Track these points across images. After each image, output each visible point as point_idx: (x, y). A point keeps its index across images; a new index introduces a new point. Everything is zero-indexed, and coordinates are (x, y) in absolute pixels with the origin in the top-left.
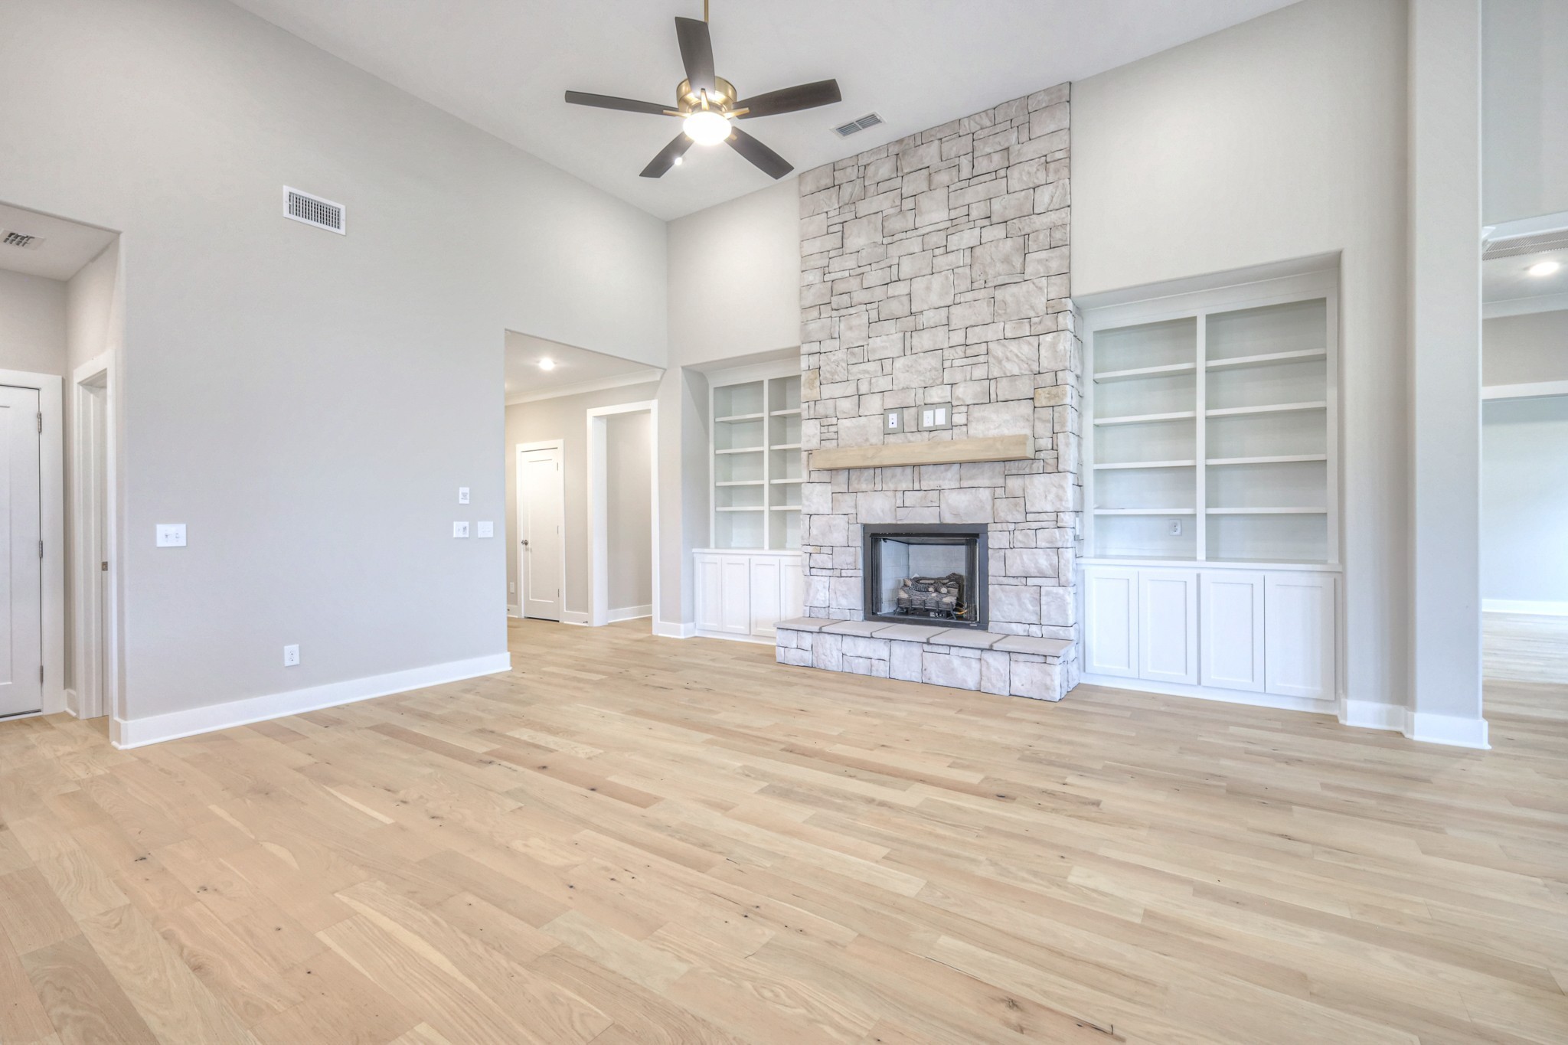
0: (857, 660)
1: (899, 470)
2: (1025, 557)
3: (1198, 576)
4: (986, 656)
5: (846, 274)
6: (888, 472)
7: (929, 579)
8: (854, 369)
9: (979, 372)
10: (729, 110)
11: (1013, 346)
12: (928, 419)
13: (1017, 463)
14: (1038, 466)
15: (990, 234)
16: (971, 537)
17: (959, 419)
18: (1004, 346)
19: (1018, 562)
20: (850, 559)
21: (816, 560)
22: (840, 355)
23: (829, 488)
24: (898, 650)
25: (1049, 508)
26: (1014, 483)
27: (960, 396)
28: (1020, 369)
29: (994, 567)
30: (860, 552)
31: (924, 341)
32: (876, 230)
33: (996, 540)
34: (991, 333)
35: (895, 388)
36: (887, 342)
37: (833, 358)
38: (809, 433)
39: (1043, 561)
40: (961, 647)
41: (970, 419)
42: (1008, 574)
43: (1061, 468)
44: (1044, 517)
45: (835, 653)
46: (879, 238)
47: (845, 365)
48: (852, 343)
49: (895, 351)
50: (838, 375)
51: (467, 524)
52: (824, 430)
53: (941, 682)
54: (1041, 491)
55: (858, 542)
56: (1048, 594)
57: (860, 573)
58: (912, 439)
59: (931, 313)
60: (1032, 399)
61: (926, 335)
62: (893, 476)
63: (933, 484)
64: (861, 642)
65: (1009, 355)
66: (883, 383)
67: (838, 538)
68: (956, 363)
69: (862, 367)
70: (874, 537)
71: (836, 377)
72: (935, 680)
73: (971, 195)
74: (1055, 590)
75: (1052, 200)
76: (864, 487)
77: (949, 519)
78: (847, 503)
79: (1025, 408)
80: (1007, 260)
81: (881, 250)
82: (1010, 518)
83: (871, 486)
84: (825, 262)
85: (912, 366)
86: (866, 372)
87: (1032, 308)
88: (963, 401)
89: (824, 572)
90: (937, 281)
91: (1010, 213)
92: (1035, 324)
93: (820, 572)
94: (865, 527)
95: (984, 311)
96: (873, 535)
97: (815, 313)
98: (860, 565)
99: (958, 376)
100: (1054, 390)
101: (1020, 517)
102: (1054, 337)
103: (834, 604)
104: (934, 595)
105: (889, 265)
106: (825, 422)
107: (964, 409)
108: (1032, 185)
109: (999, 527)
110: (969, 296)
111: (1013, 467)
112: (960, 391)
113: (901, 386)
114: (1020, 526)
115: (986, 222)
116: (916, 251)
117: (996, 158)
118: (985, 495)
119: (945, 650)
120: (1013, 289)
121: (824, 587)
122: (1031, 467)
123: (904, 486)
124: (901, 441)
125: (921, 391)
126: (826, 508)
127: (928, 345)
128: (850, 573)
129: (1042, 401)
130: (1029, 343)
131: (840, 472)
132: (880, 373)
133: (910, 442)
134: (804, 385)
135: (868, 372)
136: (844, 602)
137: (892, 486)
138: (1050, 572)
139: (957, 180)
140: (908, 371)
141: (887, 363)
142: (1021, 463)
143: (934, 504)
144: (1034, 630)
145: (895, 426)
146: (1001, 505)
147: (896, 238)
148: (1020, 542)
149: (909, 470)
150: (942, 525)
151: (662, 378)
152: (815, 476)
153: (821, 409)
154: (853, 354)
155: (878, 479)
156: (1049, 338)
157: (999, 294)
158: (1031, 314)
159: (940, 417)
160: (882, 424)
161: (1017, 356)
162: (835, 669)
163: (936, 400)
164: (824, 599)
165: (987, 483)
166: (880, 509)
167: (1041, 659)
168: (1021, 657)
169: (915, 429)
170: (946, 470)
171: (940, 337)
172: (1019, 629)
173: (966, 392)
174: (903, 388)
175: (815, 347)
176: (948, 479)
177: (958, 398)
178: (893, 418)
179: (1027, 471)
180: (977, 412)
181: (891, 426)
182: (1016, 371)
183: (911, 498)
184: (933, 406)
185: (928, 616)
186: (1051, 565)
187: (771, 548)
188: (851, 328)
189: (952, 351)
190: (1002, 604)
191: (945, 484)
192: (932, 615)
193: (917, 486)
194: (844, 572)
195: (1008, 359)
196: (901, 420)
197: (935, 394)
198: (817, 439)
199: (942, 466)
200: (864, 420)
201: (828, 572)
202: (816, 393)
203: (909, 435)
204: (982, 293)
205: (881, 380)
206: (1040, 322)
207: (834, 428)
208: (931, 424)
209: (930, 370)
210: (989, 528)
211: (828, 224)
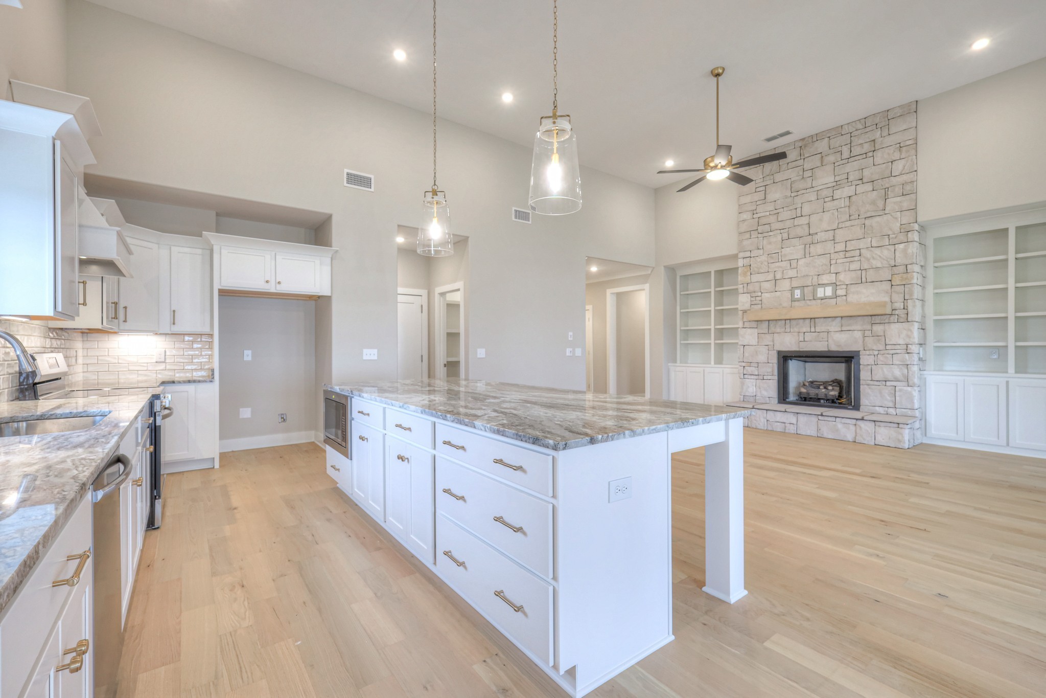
0: (776, 424)
1: (801, 321)
2: (885, 370)
3: (1007, 382)
4: (859, 423)
5: (768, 214)
6: (793, 322)
7: (819, 382)
8: (773, 266)
9: (855, 266)
10: (728, 167)
11: (878, 251)
12: (820, 292)
13: (879, 317)
14: (894, 319)
15: (860, 189)
16: (849, 359)
17: (840, 292)
18: (871, 251)
19: (881, 372)
20: (770, 370)
21: (747, 370)
22: (764, 258)
23: (756, 330)
24: (802, 419)
25: (901, 342)
26: (878, 329)
27: (842, 280)
28: (882, 263)
29: (864, 375)
30: (775, 366)
31: (819, 249)
32: (787, 189)
33: (865, 360)
34: (862, 244)
35: (799, 275)
36: (794, 250)
37: (759, 260)
38: (744, 301)
39: (897, 372)
40: (843, 418)
41: (848, 292)
42: (874, 379)
43: (909, 319)
44: (898, 347)
45: (762, 420)
46: (789, 193)
47: (766, 264)
48: (771, 251)
49: (799, 254)
50: (762, 269)
51: (571, 349)
52: (753, 299)
53: (830, 436)
54: (895, 333)
55: (774, 360)
56: (900, 390)
57: (776, 378)
58: (809, 304)
59: (823, 234)
60: (891, 280)
61: (819, 246)
62: (798, 325)
63: (823, 329)
64: (779, 414)
65: (874, 256)
66: (792, 273)
67: (762, 358)
68: (839, 261)
69: (777, 264)
70: (785, 358)
72: (826, 435)
73: (848, 168)
74: (905, 388)
75: (904, 168)
76: (778, 330)
77: (834, 348)
78: (767, 339)
79: (887, 286)
80: (873, 203)
81: (790, 200)
82: (875, 348)
83: (783, 330)
84: (754, 208)
85: (810, 263)
86: (781, 267)
87: (891, 229)
88: (844, 282)
89: (753, 377)
90: (827, 216)
91: (875, 177)
92: (893, 238)
93: (750, 377)
94: (779, 352)
95: (858, 232)
97: (748, 235)
98: (776, 373)
99: (840, 269)
100: (905, 276)
101: (882, 348)
102: (905, 246)
103: (759, 394)
104: (824, 390)
105: (795, 208)
106: (754, 295)
107: (845, 287)
108: (890, 160)
109: (868, 352)
110: (848, 223)
111: (877, 319)
112: (841, 277)
113: (803, 275)
114: (882, 352)
115: (860, 182)
116: (813, 199)
117: (866, 146)
118: (858, 335)
119: (834, 419)
120: (878, 219)
121: (753, 385)
122: (889, 319)
123: (804, 330)
124: (802, 305)
125: (816, 277)
126: (754, 342)
127: (820, 251)
128: (769, 377)
129: (897, 282)
130: (888, 249)
131: (763, 322)
132: (789, 267)
133: (808, 305)
134: (740, 275)
136: (765, 393)
137: (796, 330)
138: (902, 379)
139: (840, 159)
140: (807, 266)
141: (794, 263)
142: (882, 317)
143: (824, 340)
144: (891, 411)
145: (799, 296)
146: (870, 342)
147: (799, 193)
148: (882, 361)
149: (808, 321)
150: (829, 351)
151: (651, 272)
152: (747, 325)
153: (751, 288)
154: (772, 258)
155: (787, 326)
156: (902, 246)
157: (867, 222)
158: (890, 233)
159: (829, 291)
160: (790, 296)
161: (880, 256)
162: (762, 428)
163: (826, 282)
164: (752, 392)
165: (859, 327)
166: (789, 342)
167: (896, 425)
168: (882, 424)
169: (812, 298)
170: (833, 321)
171: (829, 246)
172: (881, 410)
173: (846, 278)
174: (804, 276)
175: (748, 254)
176: (834, 326)
177: (840, 281)
178: (798, 293)
179: (887, 321)
180: (853, 289)
181: (796, 297)
182: (879, 265)
183: (808, 337)
184: (824, 285)
185: (820, 402)
186: (903, 374)
187: (715, 364)
188: (770, 243)
189: (836, 254)
190: (869, 396)
191: (832, 329)
192: (822, 401)
193: (813, 330)
194: (765, 378)
195: (874, 258)
196: (803, 294)
197: (825, 279)
198: (749, 304)
199: (830, 319)
200: (778, 294)
201: (755, 377)
202: (748, 279)
203: (808, 301)
204: (857, 222)
205: (790, 271)
206: (896, 237)
207: (760, 298)
208: (822, 295)
209: (822, 265)
210: (861, 354)
211: (756, 187)
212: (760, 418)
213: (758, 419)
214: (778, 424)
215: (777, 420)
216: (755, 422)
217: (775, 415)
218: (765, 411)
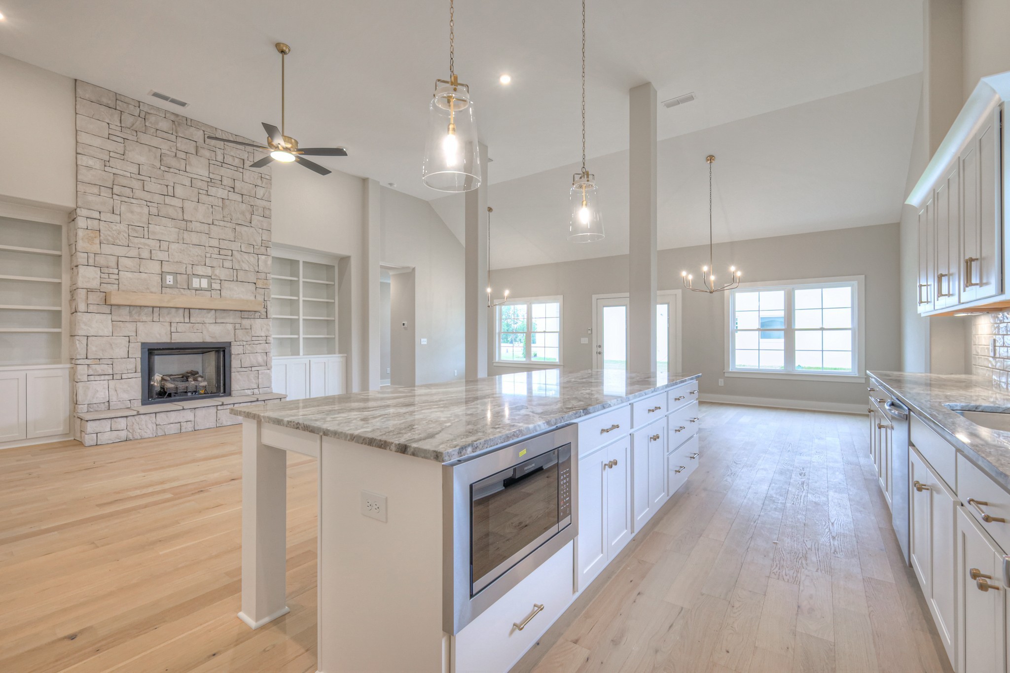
1: (174, 310)
2: (251, 357)
3: (310, 361)
5: (129, 175)
6: (165, 311)
8: (136, 240)
9: (228, 264)
11: (246, 256)
12: (196, 283)
13: (247, 313)
14: (257, 314)
15: (232, 196)
16: (221, 351)
17: (216, 286)
18: (241, 254)
19: (248, 360)
20: (131, 366)
21: (96, 369)
22: (123, 227)
23: (110, 317)
25: (263, 334)
26: (246, 323)
27: (218, 274)
28: (249, 267)
29: (235, 363)
30: (139, 360)
31: (194, 238)
32: (155, 157)
33: (235, 350)
34: (235, 246)
35: (170, 260)
36: (165, 230)
37: (114, 228)
38: (88, 277)
39: (260, 359)
41: (222, 287)
42: (243, 366)
43: (268, 317)
44: (260, 338)
46: (158, 164)
47: (126, 235)
48: (133, 222)
49: (171, 237)
50: (120, 241)
52: (103, 276)
54: (259, 326)
55: (137, 353)
56: (262, 373)
57: (139, 374)
58: (183, 292)
59: (198, 224)
60: (255, 283)
61: (193, 235)
62: (169, 313)
63: (199, 320)
65: (243, 259)
66: (163, 256)
67: (120, 352)
68: (214, 256)
69: (143, 240)
70: (151, 352)
71: (118, 241)
73: (223, 171)
74: (266, 371)
75: (264, 196)
76: (144, 318)
77: (208, 339)
78: (129, 329)
79: (252, 287)
80: (243, 213)
81: (160, 172)
82: (244, 339)
83: (150, 319)
84: (107, 158)
85: (184, 250)
86: (145, 244)
87: (255, 241)
88: (219, 277)
89: (103, 377)
90: (202, 208)
91: (245, 192)
92: (256, 248)
93: (97, 378)
94: (143, 344)
95: (231, 236)
96: (149, 350)
97: (95, 190)
98: (139, 370)
99: (215, 264)
100: (265, 281)
101: (249, 339)
102: (266, 258)
103: (114, 398)
104: (193, 382)
105: (167, 184)
106: (106, 270)
107: (219, 282)
108: (255, 184)
109: (238, 343)
110: (222, 223)
111: (246, 315)
112: (217, 272)
113: (176, 260)
114: (249, 343)
115: (232, 190)
116: (187, 185)
117: (237, 160)
118: (230, 327)
120: (245, 228)
121: (104, 388)
122: (254, 315)
123: (177, 320)
124: (176, 293)
125: (191, 266)
126: (107, 331)
127: (196, 241)
128: (130, 375)
129: (259, 285)
130: (254, 257)
131: (122, 307)
132: (158, 248)
133: (182, 294)
134: (82, 239)
135: (149, 246)
136: (126, 396)
137: (168, 320)
138: (263, 364)
139: (214, 159)
140: (181, 252)
141: (164, 245)
142: (249, 313)
143: (198, 331)
144: (256, 391)
145: (171, 283)
146: (240, 333)
147: (172, 170)
148: (249, 350)
149: (181, 311)
150: (204, 343)
152: (92, 308)
153: (101, 260)
154: (135, 230)
155: (156, 315)
156: (263, 257)
157: (238, 228)
158: (255, 244)
159: (204, 282)
160: (160, 280)
161: (248, 261)
163: (201, 273)
164: (104, 396)
165: (231, 321)
166: (158, 333)
169: (186, 287)
170: (208, 313)
171: (204, 239)
172: (249, 392)
173: (222, 273)
174: (177, 262)
175: (96, 215)
176: (209, 318)
177: (216, 275)
178: (169, 279)
179: (253, 317)
180: (226, 284)
181: (168, 283)
182: (247, 269)
183: (181, 327)
184: (200, 276)
185: (187, 395)
186: (263, 360)
188: (132, 212)
189: (211, 248)
190: (239, 381)
191: (207, 321)
192: (189, 394)
193: (187, 320)
194: (124, 376)
195: (243, 261)
196: (175, 281)
197: (200, 270)
198: (98, 281)
199: (205, 311)
200: (143, 276)
201: (107, 377)
202: (96, 248)
203: (182, 290)
204: (229, 225)
205: (159, 253)
206: (259, 249)
207: (116, 277)
208: (198, 286)
209: (197, 256)
210: (232, 344)
211: (110, 133)
212: (146, 425)
213: (144, 426)
214: (172, 425)
215: (172, 422)
216: (139, 431)
217: (167, 417)
218: (154, 415)
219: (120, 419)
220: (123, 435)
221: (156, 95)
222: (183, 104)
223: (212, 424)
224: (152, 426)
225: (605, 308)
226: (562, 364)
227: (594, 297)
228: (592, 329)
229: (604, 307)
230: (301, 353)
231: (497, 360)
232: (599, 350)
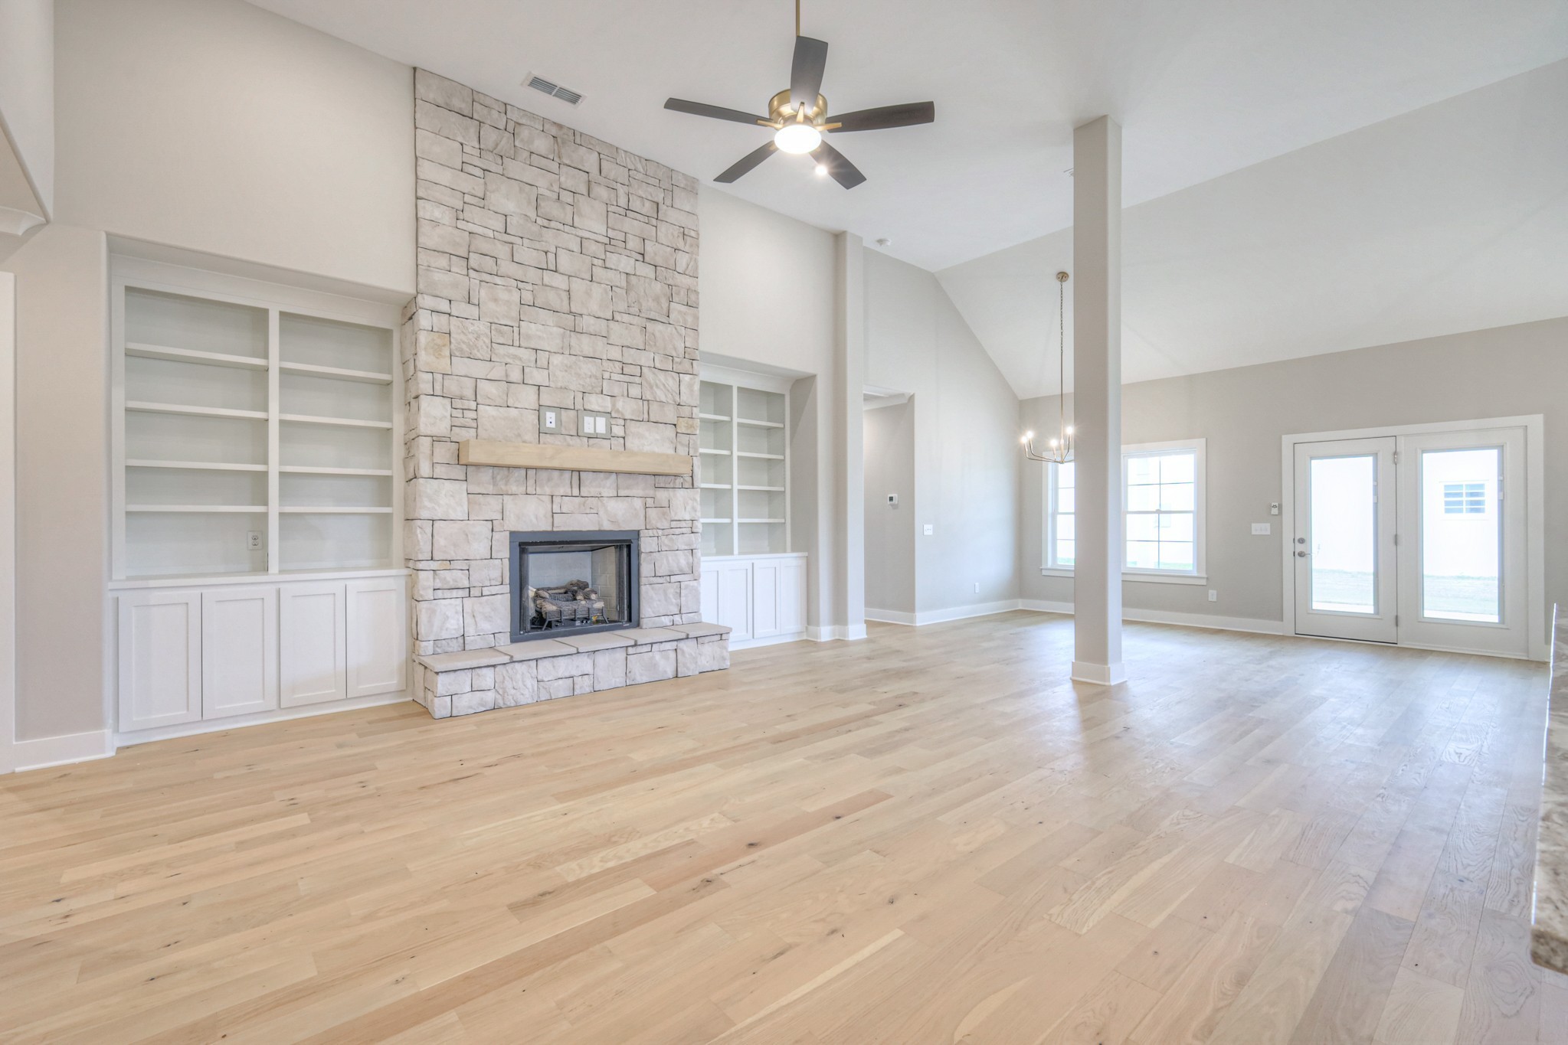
0: (556, 684)
1: (556, 474)
2: (670, 558)
3: (753, 564)
5: (490, 234)
6: (543, 475)
8: (501, 350)
9: (635, 391)
11: (661, 376)
12: (589, 425)
13: (664, 477)
14: (679, 481)
15: (641, 269)
16: (625, 546)
17: (618, 430)
18: (654, 373)
19: (664, 564)
20: (496, 574)
21: (445, 578)
22: (482, 327)
23: (464, 485)
25: (688, 518)
26: (662, 495)
27: (620, 409)
28: (666, 397)
29: (646, 569)
30: (506, 562)
31: (585, 345)
32: (529, 203)
33: (646, 544)
34: (645, 359)
35: (552, 385)
36: (544, 331)
37: (471, 329)
38: (434, 415)
39: (683, 560)
41: (627, 432)
42: (657, 574)
43: (695, 486)
44: (683, 524)
46: (532, 215)
47: (488, 341)
48: (498, 318)
49: (553, 345)
50: (478, 351)
52: (456, 413)
54: (684, 504)
55: (504, 551)
56: (687, 587)
57: (507, 588)
58: (571, 442)
59: (592, 320)
60: (675, 425)
61: (585, 339)
62: (549, 480)
63: (593, 491)
65: (658, 382)
66: (539, 377)
67: (480, 548)
68: (616, 377)
69: (512, 350)
70: (525, 546)
71: (475, 351)
72: (639, 679)
73: (627, 225)
74: (691, 584)
75: (687, 268)
76: (514, 489)
77: (607, 526)
78: (490, 508)
79: (670, 432)
80: (657, 299)
81: (535, 228)
82: (658, 525)
83: (522, 489)
84: (459, 205)
85: (571, 367)
86: (515, 357)
87: (675, 349)
88: (622, 414)
89: (455, 593)
90: (597, 291)
91: (659, 261)
92: (677, 363)
93: (447, 594)
94: (512, 533)
95: (639, 341)
96: (521, 544)
97: (443, 261)
98: (507, 580)
99: (616, 391)
100: (690, 421)
101: (666, 525)
102: (691, 379)
103: (471, 631)
104: (583, 602)
105: (546, 249)
106: (458, 403)
107: (622, 422)
108: (675, 247)
109: (651, 533)
110: (626, 318)
111: (661, 480)
112: (620, 405)
113: (559, 385)
114: (666, 532)
115: (640, 258)
116: (575, 250)
117: (648, 204)
118: (638, 503)
120: (660, 327)
121: (457, 613)
122: (674, 482)
123: (562, 491)
124: (559, 443)
125: (581, 395)
126: (460, 513)
127: (587, 351)
128: (494, 590)
129: (682, 429)
130: (673, 378)
131: (482, 469)
132: (533, 364)
133: (569, 445)
134: (425, 349)
135: (520, 359)
136: (487, 627)
137: (548, 491)
138: (687, 569)
139: (615, 203)
140: (566, 371)
141: (543, 357)
142: (667, 478)
143: (592, 511)
144: (677, 618)
145: (553, 425)
146: (653, 513)
147: (553, 224)
148: (666, 545)
149: (567, 475)
150: (600, 532)
151: (31, 232)
152: (440, 471)
153: (452, 386)
154: (500, 332)
155: (531, 482)
156: (687, 378)
157: (650, 326)
158: (674, 354)
159: (601, 424)
160: (537, 421)
161: (664, 385)
163: (595, 407)
164: (456, 627)
165: (641, 493)
166: (533, 516)
167: (718, 637)
168: (707, 639)
169: (574, 433)
170: (607, 478)
171: (600, 348)
172: (666, 621)
173: (627, 408)
174: (561, 388)
175: (444, 306)
176: (607, 488)
177: (618, 411)
178: (550, 417)
179: (671, 485)
180: (633, 428)
181: (548, 425)
182: (663, 399)
183: (568, 504)
184: (595, 413)
185: (574, 626)
186: (688, 564)
188: (496, 300)
189: (610, 364)
190: (652, 601)
191: (606, 492)
192: (578, 623)
193: (576, 492)
194: (486, 591)
195: (657, 385)
196: (559, 420)
197: (595, 402)
198: (447, 423)
199: (602, 475)
200: (513, 412)
201: (461, 593)
202: (443, 364)
203: (568, 438)
204: (636, 320)
205: (535, 372)
206: (680, 363)
207: (473, 415)
208: (591, 431)
209: (590, 377)
210: (641, 535)
211: (464, 160)
212: (523, 682)
213: (520, 683)
214: (560, 682)
215: (560, 676)
216: (513, 691)
217: (554, 667)
218: (535, 661)
219: (485, 671)
220: (490, 697)
221: (537, 83)
222: (574, 98)
223: (618, 680)
224: (531, 683)
225: (1314, 462)
226: (1204, 575)
227: (1287, 440)
228: (1280, 507)
229: (1312, 458)
230: (736, 550)
231: (1050, 564)
232: (1300, 548)
